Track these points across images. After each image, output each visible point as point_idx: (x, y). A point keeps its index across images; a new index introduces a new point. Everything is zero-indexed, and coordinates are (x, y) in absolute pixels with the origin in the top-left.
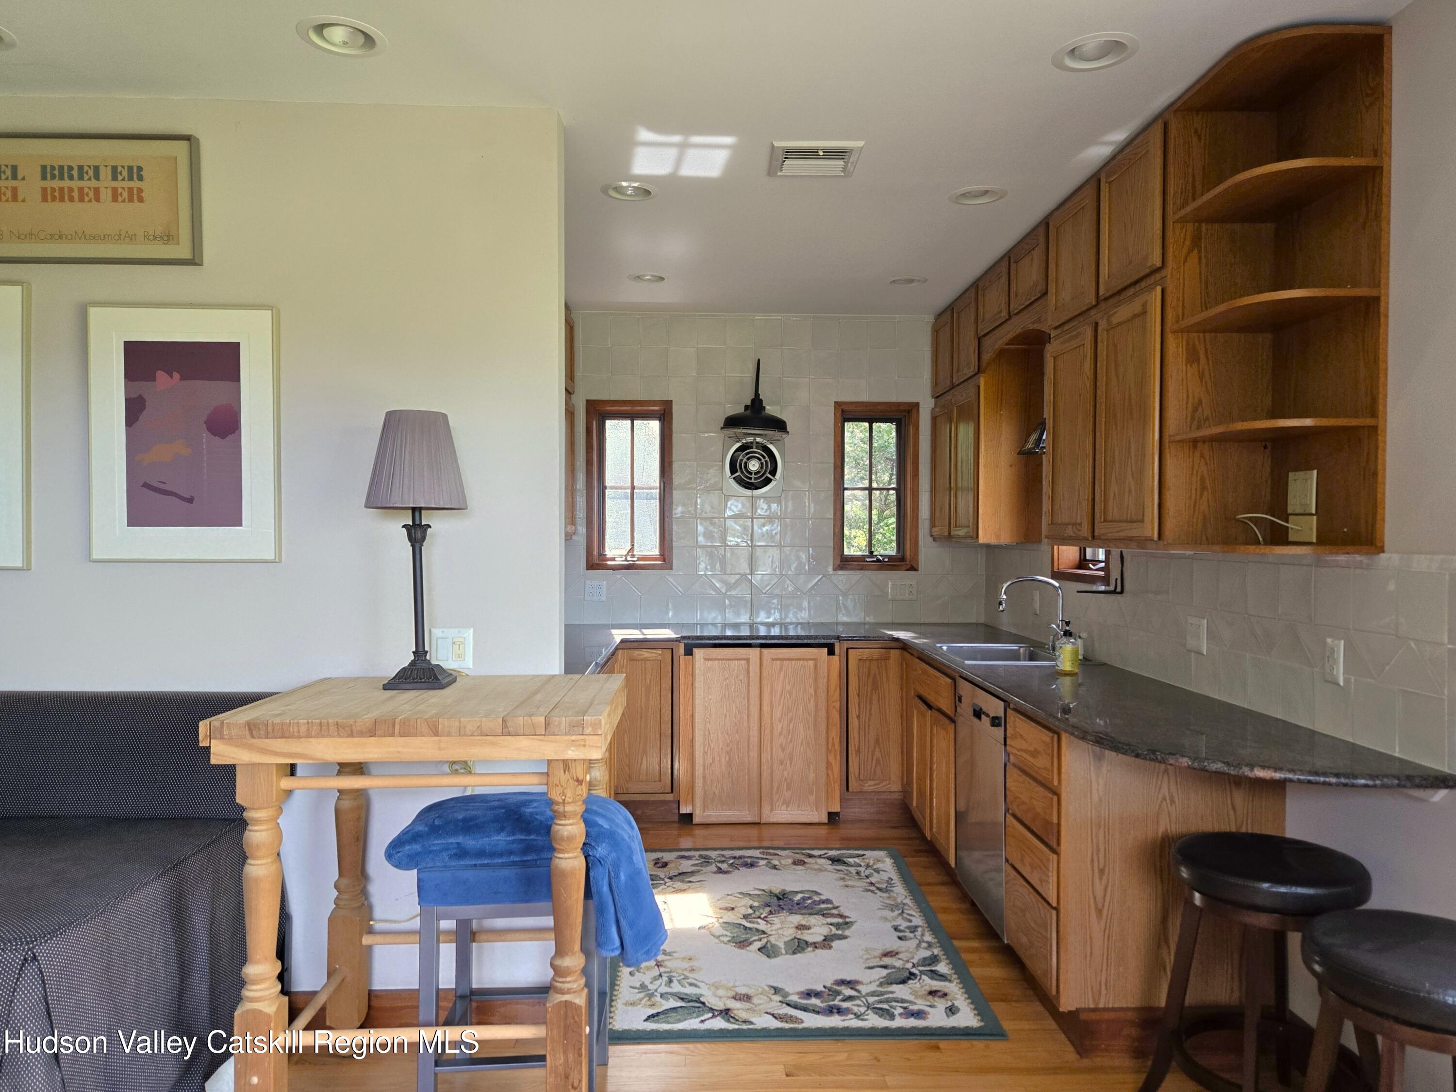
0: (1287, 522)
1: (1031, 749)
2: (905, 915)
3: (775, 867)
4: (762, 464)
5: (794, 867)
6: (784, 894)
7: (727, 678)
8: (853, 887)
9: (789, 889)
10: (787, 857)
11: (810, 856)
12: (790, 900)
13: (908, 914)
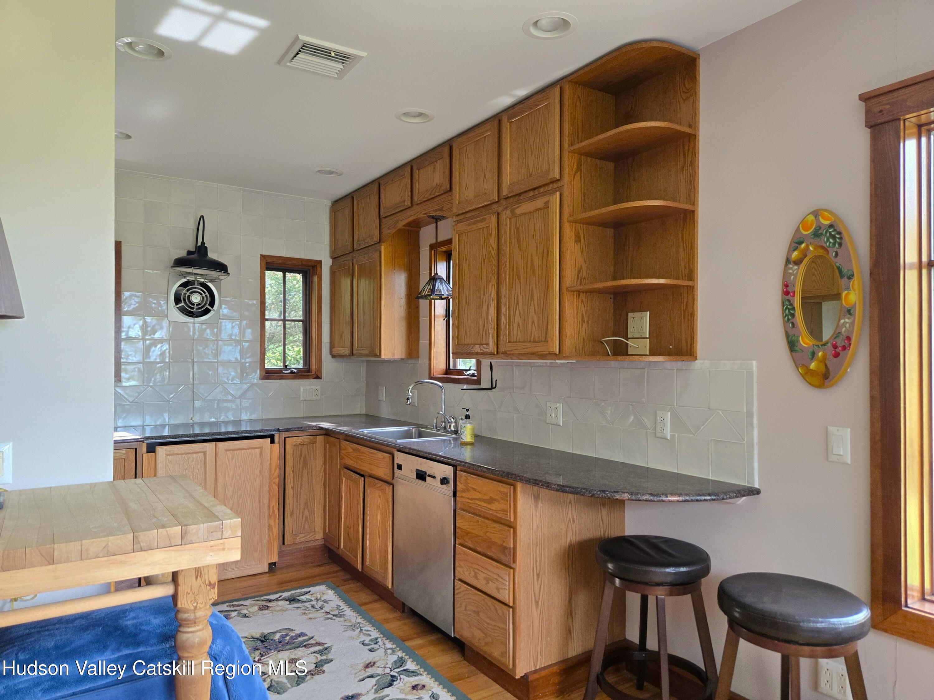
0: (628, 341)
1: (487, 497)
2: (364, 632)
3: (245, 616)
4: (203, 297)
5: (261, 612)
6: (265, 636)
7: (187, 469)
8: (315, 618)
9: (266, 631)
10: (252, 606)
11: (270, 601)
12: (272, 640)
13: (365, 630)
